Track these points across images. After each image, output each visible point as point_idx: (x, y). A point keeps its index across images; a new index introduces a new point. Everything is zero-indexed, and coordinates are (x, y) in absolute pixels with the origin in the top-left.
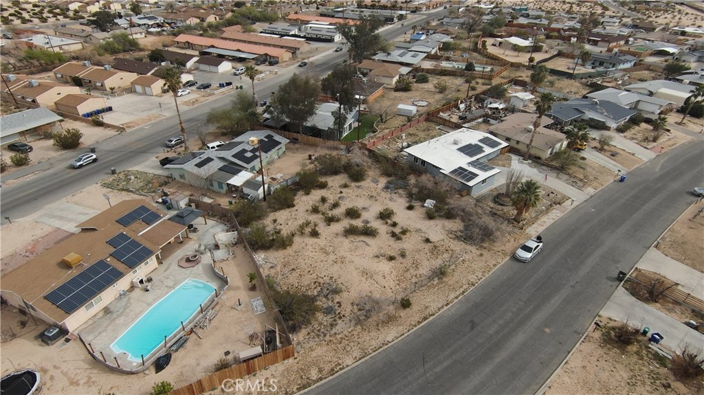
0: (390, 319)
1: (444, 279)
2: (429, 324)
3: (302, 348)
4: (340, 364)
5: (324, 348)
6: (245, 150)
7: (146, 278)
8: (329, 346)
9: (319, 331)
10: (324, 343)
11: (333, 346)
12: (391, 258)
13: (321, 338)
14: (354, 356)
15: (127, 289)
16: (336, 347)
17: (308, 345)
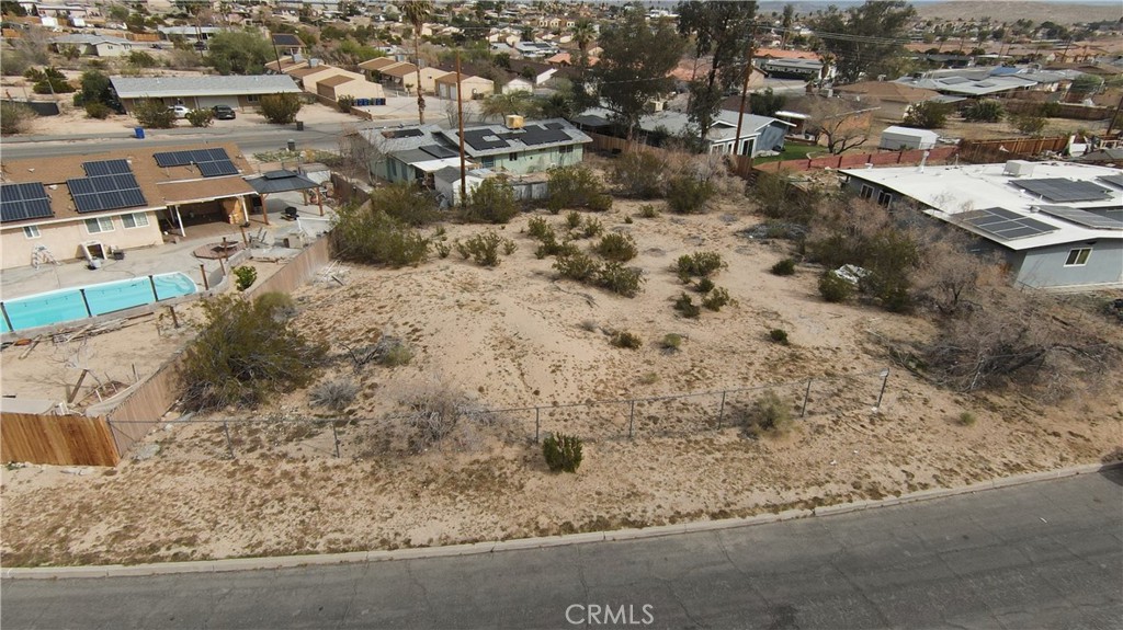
3: (159, 452)
4: (191, 542)
5: (211, 481)
6: (490, 133)
7: (114, 248)
8: (228, 482)
9: (252, 432)
10: (228, 465)
11: (241, 485)
12: (627, 342)
13: (237, 453)
14: (259, 536)
15: (66, 257)
16: (247, 491)
17: (181, 455)
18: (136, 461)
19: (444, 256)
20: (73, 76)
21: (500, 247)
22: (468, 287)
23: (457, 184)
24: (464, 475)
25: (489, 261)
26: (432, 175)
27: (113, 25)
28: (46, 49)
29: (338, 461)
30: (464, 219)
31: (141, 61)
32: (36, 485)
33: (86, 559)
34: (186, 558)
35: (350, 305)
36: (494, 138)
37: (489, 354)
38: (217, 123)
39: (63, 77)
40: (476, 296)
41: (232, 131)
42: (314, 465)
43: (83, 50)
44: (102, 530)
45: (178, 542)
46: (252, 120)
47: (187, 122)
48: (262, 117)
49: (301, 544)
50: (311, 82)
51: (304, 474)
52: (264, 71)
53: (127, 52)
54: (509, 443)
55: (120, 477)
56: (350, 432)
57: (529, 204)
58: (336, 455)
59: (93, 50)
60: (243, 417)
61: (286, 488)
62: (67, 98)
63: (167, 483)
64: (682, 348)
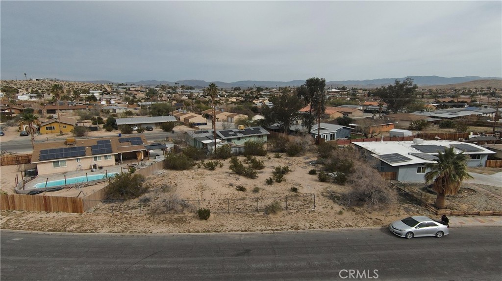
0: (179, 221)
1: (271, 215)
3: (94, 211)
4: (96, 230)
5: (106, 218)
6: (231, 131)
7: (100, 165)
8: (110, 218)
9: (120, 207)
10: (111, 215)
11: (112, 219)
12: (241, 189)
13: (114, 212)
14: (113, 229)
15: (86, 168)
16: (114, 220)
17: (100, 212)
18: (88, 213)
20: (105, 119)
21: (218, 165)
23: (214, 147)
24: (174, 220)
25: (212, 169)
26: (206, 144)
27: (124, 103)
28: (100, 111)
29: (141, 215)
31: (129, 114)
32: (62, 217)
33: (69, 231)
34: (93, 232)
36: (232, 133)
37: (194, 190)
38: (146, 132)
39: (102, 119)
40: (200, 176)
41: (150, 134)
42: (133, 216)
43: (111, 111)
44: (75, 226)
45: (93, 229)
46: (159, 131)
47: (136, 132)
48: (162, 130)
49: (123, 231)
50: (182, 118)
51: (130, 217)
52: (168, 115)
53: (125, 111)
54: (191, 212)
55: (83, 216)
56: (147, 208)
57: (238, 154)
58: (141, 213)
59: (114, 111)
60: (119, 204)
61: (124, 220)
62: (101, 126)
63: (94, 218)
64: (260, 192)
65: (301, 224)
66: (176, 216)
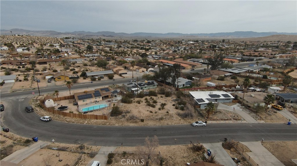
0: (136, 122)
1: (161, 121)
2: (144, 127)
6: (142, 84)
7: (98, 101)
10: (116, 120)
11: (117, 122)
12: (151, 112)
14: (119, 125)
15: (93, 102)
17: (112, 119)
18: (109, 120)
19: (134, 102)
21: (141, 101)
22: (136, 106)
23: (137, 92)
25: (139, 103)
26: (134, 91)
29: (124, 120)
30: (137, 97)
31: (86, 65)
32: (102, 121)
33: (108, 125)
35: (124, 108)
36: (143, 85)
37: (137, 112)
40: (137, 107)
42: (122, 121)
45: (113, 124)
47: (97, 80)
48: (108, 78)
49: (122, 125)
54: (138, 120)
57: (146, 95)
60: (116, 117)
64: (157, 113)
65: (169, 123)
66: (134, 121)
